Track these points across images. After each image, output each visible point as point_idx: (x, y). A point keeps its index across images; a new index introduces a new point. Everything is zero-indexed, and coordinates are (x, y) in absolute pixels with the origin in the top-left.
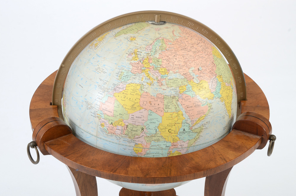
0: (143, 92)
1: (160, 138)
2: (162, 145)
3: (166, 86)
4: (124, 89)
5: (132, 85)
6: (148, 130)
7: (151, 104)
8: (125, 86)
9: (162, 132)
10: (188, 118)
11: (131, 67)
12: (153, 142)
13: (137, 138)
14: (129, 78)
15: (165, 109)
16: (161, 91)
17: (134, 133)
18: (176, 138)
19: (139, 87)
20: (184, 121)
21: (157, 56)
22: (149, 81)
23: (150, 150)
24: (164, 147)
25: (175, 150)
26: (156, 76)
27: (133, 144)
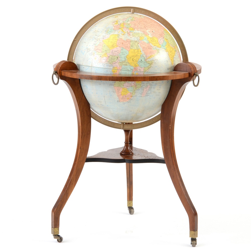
0: (119, 38)
1: (127, 64)
2: (129, 68)
3: (132, 36)
4: (109, 37)
5: (113, 35)
6: (121, 59)
7: (123, 44)
8: (109, 36)
9: (128, 60)
10: (144, 54)
11: (114, 27)
12: (123, 66)
13: (114, 63)
14: (112, 32)
15: (131, 47)
16: (129, 38)
17: (113, 60)
18: (137, 64)
19: (117, 36)
20: (141, 55)
21: (129, 23)
22: (122, 33)
23: (122, 71)
24: (129, 69)
25: (136, 72)
26: (127, 31)
27: (112, 68)
